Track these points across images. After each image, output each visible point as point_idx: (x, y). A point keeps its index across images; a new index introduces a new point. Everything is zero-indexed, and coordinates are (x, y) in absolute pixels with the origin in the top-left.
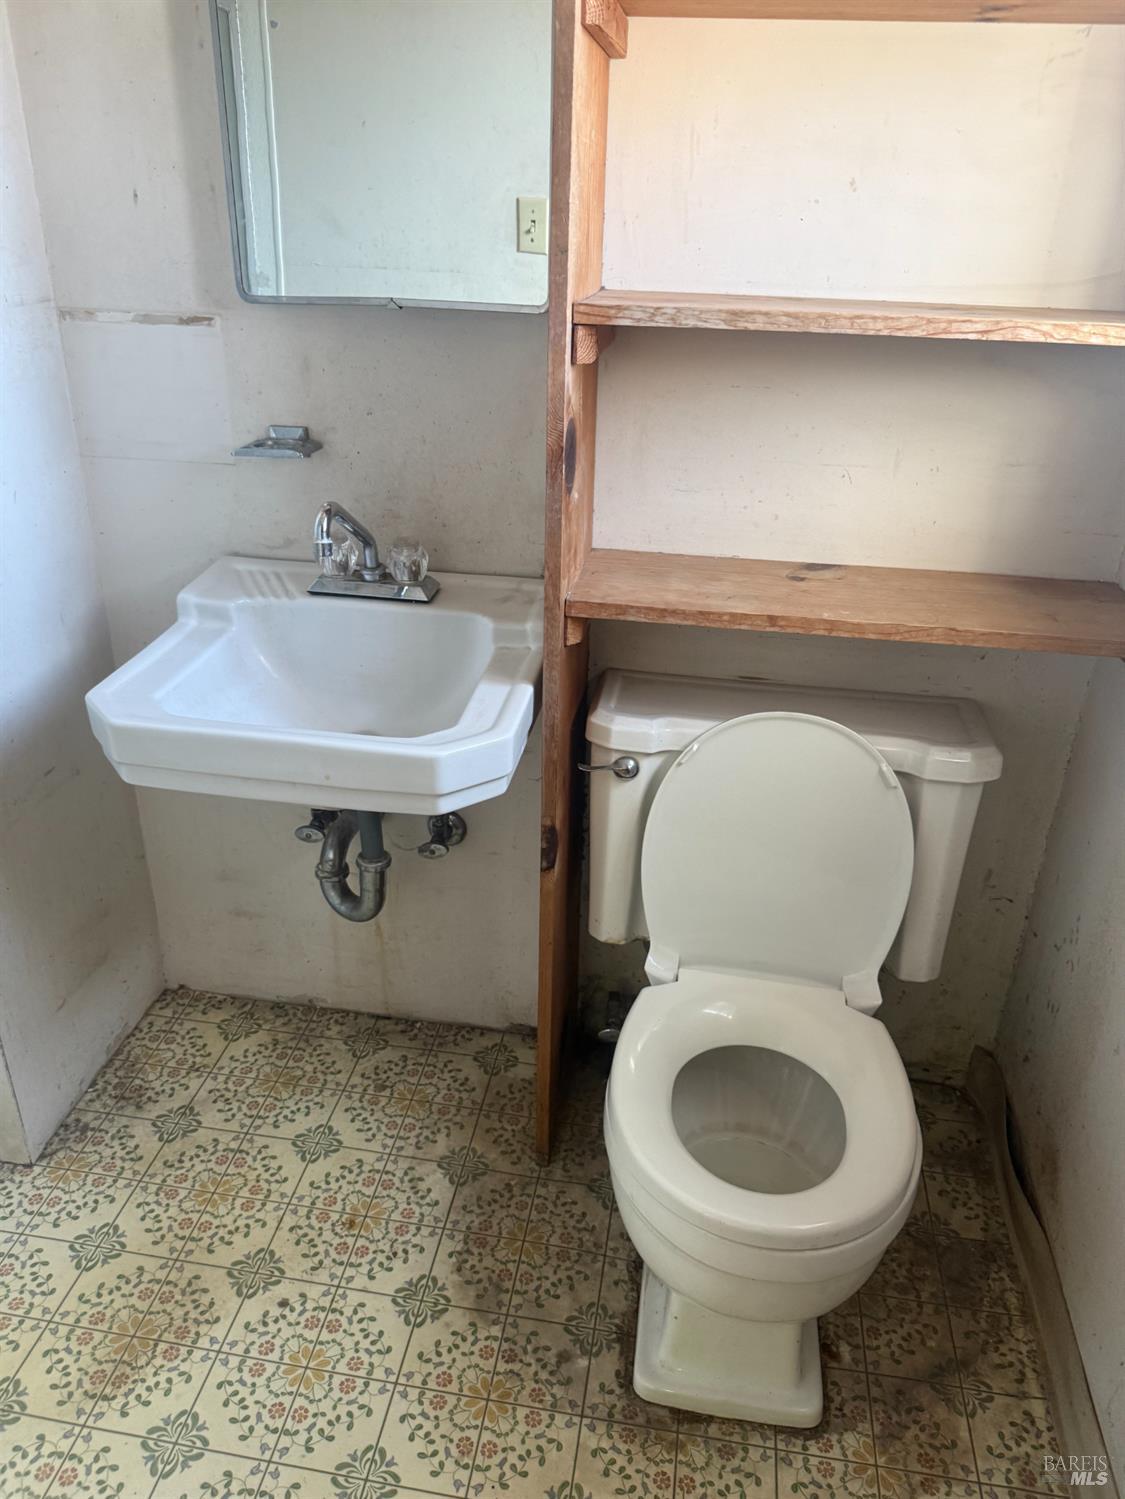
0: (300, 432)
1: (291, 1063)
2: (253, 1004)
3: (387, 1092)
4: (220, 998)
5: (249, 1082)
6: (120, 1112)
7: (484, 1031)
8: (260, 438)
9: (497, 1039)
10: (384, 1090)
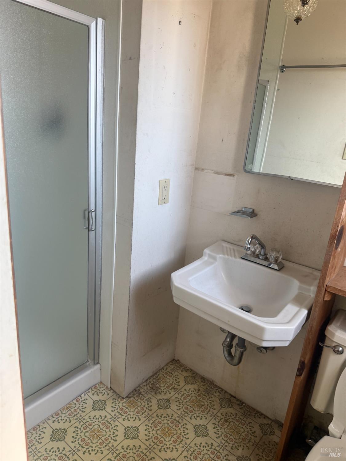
0: (252, 210)
1: (201, 399)
2: (196, 375)
3: (228, 424)
4: (188, 368)
5: (188, 400)
6: (150, 393)
7: (265, 417)
8: (239, 210)
9: (269, 422)
10: (227, 422)
